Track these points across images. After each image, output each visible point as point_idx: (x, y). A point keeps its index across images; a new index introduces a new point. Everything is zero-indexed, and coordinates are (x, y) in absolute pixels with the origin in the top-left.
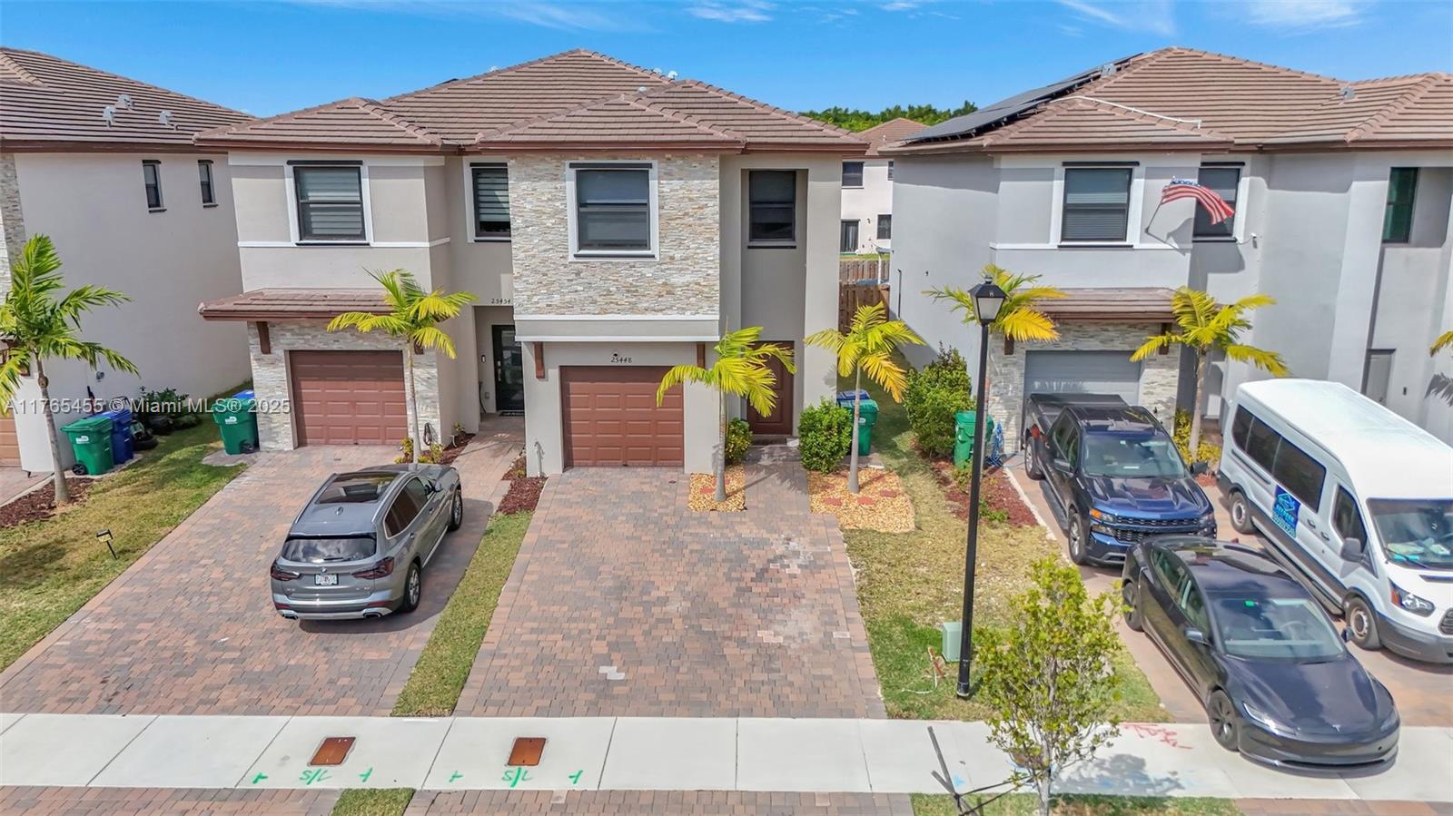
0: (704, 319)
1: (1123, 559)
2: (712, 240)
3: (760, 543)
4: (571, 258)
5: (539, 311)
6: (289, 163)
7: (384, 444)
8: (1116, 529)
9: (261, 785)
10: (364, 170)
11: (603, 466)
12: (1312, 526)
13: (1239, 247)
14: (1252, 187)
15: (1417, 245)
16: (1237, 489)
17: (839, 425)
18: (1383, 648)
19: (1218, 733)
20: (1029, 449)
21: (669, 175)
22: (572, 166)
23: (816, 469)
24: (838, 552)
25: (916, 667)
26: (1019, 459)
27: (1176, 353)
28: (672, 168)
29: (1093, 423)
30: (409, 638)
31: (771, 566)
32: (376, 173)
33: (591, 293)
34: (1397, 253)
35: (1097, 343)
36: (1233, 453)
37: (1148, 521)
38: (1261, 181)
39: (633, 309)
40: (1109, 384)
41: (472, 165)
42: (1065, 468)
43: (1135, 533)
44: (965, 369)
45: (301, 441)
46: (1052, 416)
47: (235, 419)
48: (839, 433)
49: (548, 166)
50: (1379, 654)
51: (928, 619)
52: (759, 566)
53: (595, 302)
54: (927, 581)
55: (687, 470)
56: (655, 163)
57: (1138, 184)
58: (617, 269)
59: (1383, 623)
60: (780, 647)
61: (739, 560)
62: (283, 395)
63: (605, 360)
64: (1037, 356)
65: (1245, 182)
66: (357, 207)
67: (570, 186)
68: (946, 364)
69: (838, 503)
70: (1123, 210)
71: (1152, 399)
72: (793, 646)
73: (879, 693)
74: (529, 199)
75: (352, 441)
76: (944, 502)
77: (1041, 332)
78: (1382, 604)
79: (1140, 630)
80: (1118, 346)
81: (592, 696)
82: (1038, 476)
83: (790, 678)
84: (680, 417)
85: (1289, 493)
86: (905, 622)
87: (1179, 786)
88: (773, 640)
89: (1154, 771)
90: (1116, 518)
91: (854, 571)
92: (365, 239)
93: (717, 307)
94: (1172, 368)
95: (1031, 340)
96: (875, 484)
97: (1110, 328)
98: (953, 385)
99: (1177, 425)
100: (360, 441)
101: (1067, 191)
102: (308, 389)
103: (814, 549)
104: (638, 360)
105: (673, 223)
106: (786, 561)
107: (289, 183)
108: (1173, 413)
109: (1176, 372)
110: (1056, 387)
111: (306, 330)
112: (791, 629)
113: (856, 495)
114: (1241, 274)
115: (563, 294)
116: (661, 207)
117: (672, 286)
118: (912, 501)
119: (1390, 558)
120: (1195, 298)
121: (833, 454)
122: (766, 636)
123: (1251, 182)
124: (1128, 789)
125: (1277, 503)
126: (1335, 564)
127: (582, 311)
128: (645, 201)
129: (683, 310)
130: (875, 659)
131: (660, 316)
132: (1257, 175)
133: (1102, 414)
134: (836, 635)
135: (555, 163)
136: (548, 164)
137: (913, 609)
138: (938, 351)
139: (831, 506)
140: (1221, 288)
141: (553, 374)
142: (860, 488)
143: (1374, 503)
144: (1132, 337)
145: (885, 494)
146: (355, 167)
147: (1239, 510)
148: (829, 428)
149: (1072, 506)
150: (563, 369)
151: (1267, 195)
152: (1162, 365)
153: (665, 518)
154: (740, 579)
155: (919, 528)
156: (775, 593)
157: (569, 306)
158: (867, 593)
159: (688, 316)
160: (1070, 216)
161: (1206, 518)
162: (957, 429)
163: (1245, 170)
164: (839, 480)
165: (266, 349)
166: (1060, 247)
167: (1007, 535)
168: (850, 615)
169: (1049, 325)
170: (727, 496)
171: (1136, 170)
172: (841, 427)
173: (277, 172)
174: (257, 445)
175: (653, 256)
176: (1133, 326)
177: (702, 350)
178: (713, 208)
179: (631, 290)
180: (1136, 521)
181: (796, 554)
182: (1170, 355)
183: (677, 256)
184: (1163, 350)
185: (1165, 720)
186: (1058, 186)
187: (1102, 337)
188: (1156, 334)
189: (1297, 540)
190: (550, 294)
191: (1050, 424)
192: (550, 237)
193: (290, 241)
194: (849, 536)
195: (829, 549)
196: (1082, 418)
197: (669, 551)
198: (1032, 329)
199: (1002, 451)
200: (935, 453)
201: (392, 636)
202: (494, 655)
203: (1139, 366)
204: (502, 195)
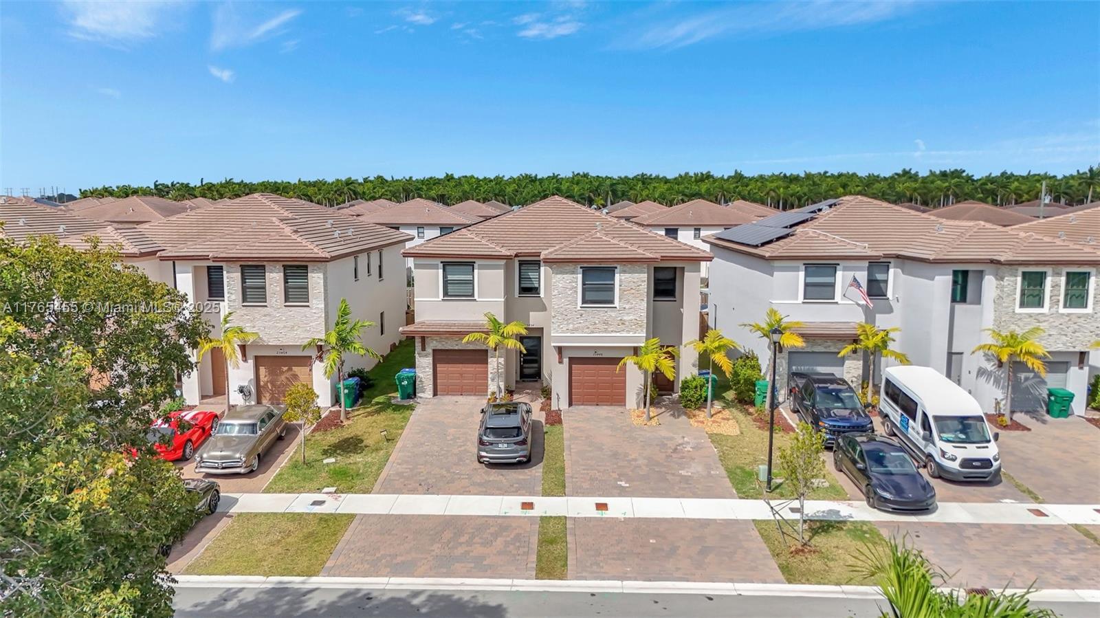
0: (638, 336)
1: (833, 443)
2: (643, 300)
3: (671, 439)
4: (579, 308)
5: (563, 332)
6: (442, 262)
7: (475, 395)
8: (830, 430)
9: (507, 515)
10: (476, 265)
11: (587, 405)
12: (913, 429)
13: (891, 302)
14: (895, 272)
15: (971, 304)
16: (887, 416)
17: (700, 386)
18: (940, 477)
19: (869, 502)
20: (791, 398)
21: (624, 272)
22: (581, 268)
23: (688, 407)
24: (707, 442)
25: (748, 483)
26: (787, 404)
27: (861, 354)
28: (625, 268)
29: (821, 385)
30: (534, 471)
31: (678, 448)
32: (481, 267)
33: (587, 324)
34: (959, 307)
35: (822, 348)
36: (885, 399)
37: (844, 427)
38: (899, 271)
39: (606, 331)
40: (828, 368)
41: (519, 261)
42: (808, 405)
43: (839, 432)
44: (758, 360)
45: (435, 394)
46: (801, 382)
47: (406, 382)
48: (701, 390)
49: (571, 268)
50: (939, 480)
51: (751, 467)
52: (673, 448)
53: (588, 328)
54: (748, 454)
55: (628, 407)
56: (618, 267)
57: (839, 274)
58: (599, 313)
59: (939, 466)
60: (690, 476)
61: (663, 445)
62: (430, 371)
63: (591, 354)
64: (794, 354)
65: (891, 271)
66: (472, 282)
67: (580, 276)
68: (748, 358)
69: (703, 422)
70: (833, 285)
71: (850, 375)
72: (695, 476)
73: (734, 492)
74: (561, 282)
75: (460, 393)
76: (752, 423)
77: (799, 343)
78: (937, 458)
79: (841, 471)
80: (833, 349)
81: (619, 491)
82: (796, 411)
83: (697, 486)
84: (625, 382)
85: (905, 415)
86: (742, 469)
87: (852, 517)
88: (686, 474)
89: (842, 514)
90: (831, 426)
91: (716, 450)
92: (474, 297)
93: (645, 331)
94: (859, 360)
95: (793, 347)
96: (719, 415)
97: (828, 341)
98: (753, 367)
99: (863, 388)
100: (463, 394)
101: (806, 276)
102: (440, 367)
103: (696, 441)
104: (606, 355)
105: (625, 293)
106: (684, 446)
107: (441, 271)
108: (861, 382)
109: (861, 362)
110: (803, 369)
111: (443, 340)
112: (692, 470)
113: (710, 419)
114: (892, 314)
115: (574, 324)
116: (620, 286)
117: (625, 321)
118: (737, 422)
119: (941, 439)
120: (868, 328)
121: (698, 400)
122: (683, 472)
123: (894, 271)
124: (834, 518)
125: (901, 420)
126: (921, 443)
127: (583, 332)
128: (612, 283)
129: (628, 332)
130: (730, 481)
131: (618, 334)
132: (897, 268)
133: (825, 381)
134: (712, 472)
135: (574, 267)
136: (571, 267)
137: (744, 464)
138: (743, 351)
139: (699, 424)
140: (882, 321)
141: (566, 361)
142: (712, 416)
143: (936, 418)
144: (839, 345)
145: (723, 419)
146: (472, 264)
147: (888, 425)
148: (696, 387)
149: (812, 422)
150: (570, 359)
151: (903, 277)
152: (854, 359)
153: (624, 428)
154: (666, 452)
155: (742, 433)
156: (683, 458)
157: (576, 330)
158: (723, 458)
159: (631, 334)
160: (807, 288)
161: (870, 425)
162: (756, 389)
163: (891, 265)
164: (701, 413)
165: (423, 349)
166: (803, 303)
167: (782, 437)
168: (718, 465)
169: (801, 340)
170: (651, 419)
171: (838, 267)
172: (702, 387)
173: (436, 267)
174: (415, 395)
175: (616, 307)
176: (839, 340)
177: (636, 351)
178: (644, 285)
179: (606, 323)
180: (839, 427)
181: (688, 443)
182: (858, 354)
183: (627, 308)
184: (855, 351)
185: (849, 500)
186: (802, 274)
187: (825, 345)
188: (850, 344)
189: (909, 436)
190: (568, 324)
191: (801, 386)
192: (570, 299)
193: (438, 298)
194: (711, 436)
195: (703, 441)
196: (816, 383)
197: (631, 441)
198: (791, 341)
199: (778, 400)
200: (745, 401)
201: (526, 471)
202: (572, 477)
203: (843, 359)
204: (532, 275)
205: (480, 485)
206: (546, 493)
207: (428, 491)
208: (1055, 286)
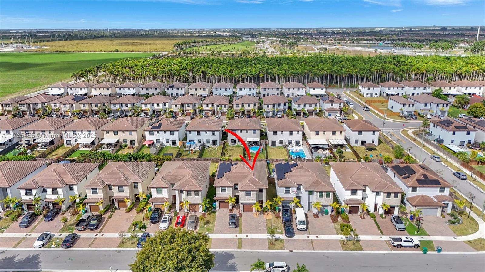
2: (256, 195)
4: (245, 197)
7: (227, 209)
9: (234, 238)
10: (227, 187)
11: (246, 212)
19: (285, 235)
22: (245, 191)
24: (265, 221)
28: (253, 191)
30: (238, 228)
45: (220, 208)
55: (254, 212)
63: (247, 204)
66: (226, 190)
69: (266, 216)
70: (290, 191)
73: (267, 233)
74: (242, 193)
75: (224, 208)
81: (250, 233)
88: (260, 229)
89: (281, 237)
93: (256, 200)
96: (269, 214)
102: (220, 204)
104: (250, 204)
105: (253, 195)
107: (220, 188)
111: (221, 200)
115: (244, 200)
118: (272, 215)
128: (251, 193)
130: (267, 230)
131: (252, 201)
134: (265, 228)
137: (270, 226)
150: (244, 205)
153: (252, 218)
154: (258, 224)
155: (272, 219)
156: (261, 225)
158: (267, 225)
164: (266, 213)
165: (217, 201)
166: (285, 193)
167: (278, 220)
170: (257, 215)
171: (291, 188)
174: (216, 209)
175: (251, 197)
176: (290, 200)
179: (249, 199)
181: (262, 221)
186: (284, 189)
193: (220, 192)
197: (253, 221)
200: (275, 210)
202: (243, 229)
204: (237, 186)
205: (229, 232)
206: (239, 234)
207: (222, 233)
208: (324, 194)
